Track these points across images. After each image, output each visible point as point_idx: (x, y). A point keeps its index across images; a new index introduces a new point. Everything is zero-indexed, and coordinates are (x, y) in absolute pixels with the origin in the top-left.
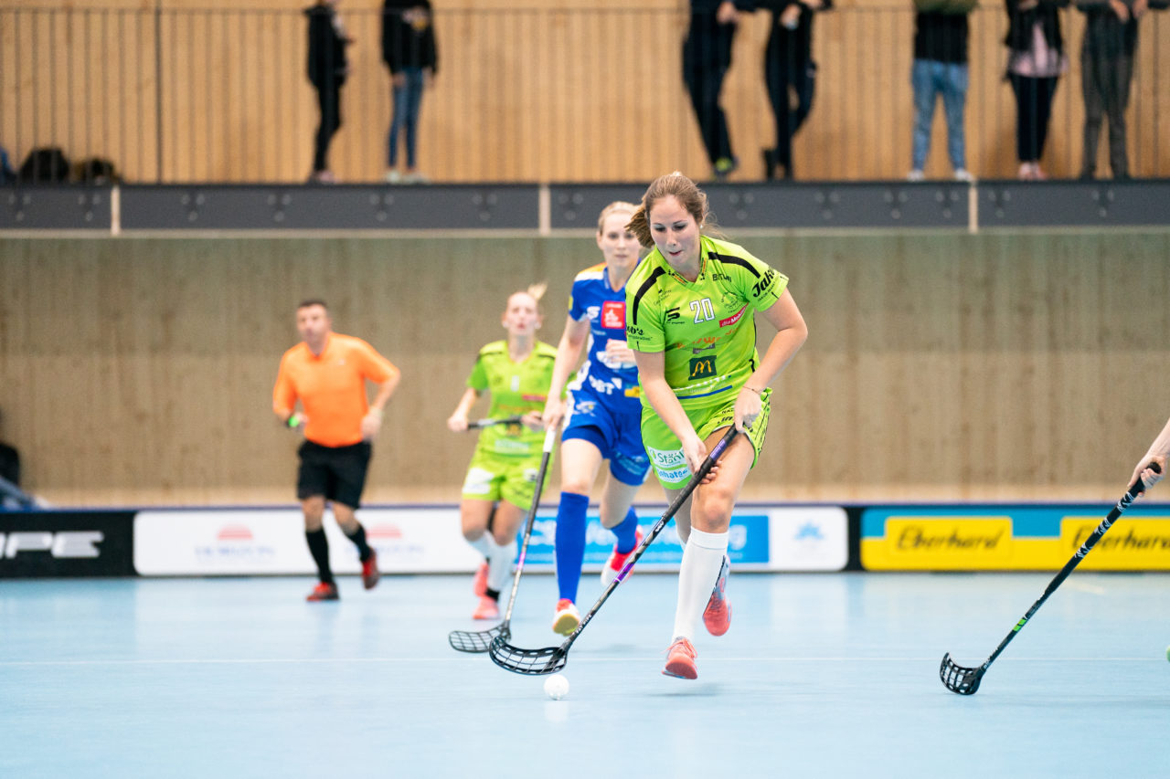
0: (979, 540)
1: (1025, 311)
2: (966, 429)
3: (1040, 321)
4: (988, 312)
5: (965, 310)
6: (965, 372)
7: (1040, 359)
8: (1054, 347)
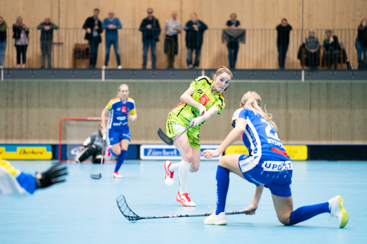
1: (21, 99)
2: (7, 126)
3: (24, 101)
4: (13, 99)
5: (7, 98)
6: (7, 113)
7: (25, 110)
8: (28, 107)
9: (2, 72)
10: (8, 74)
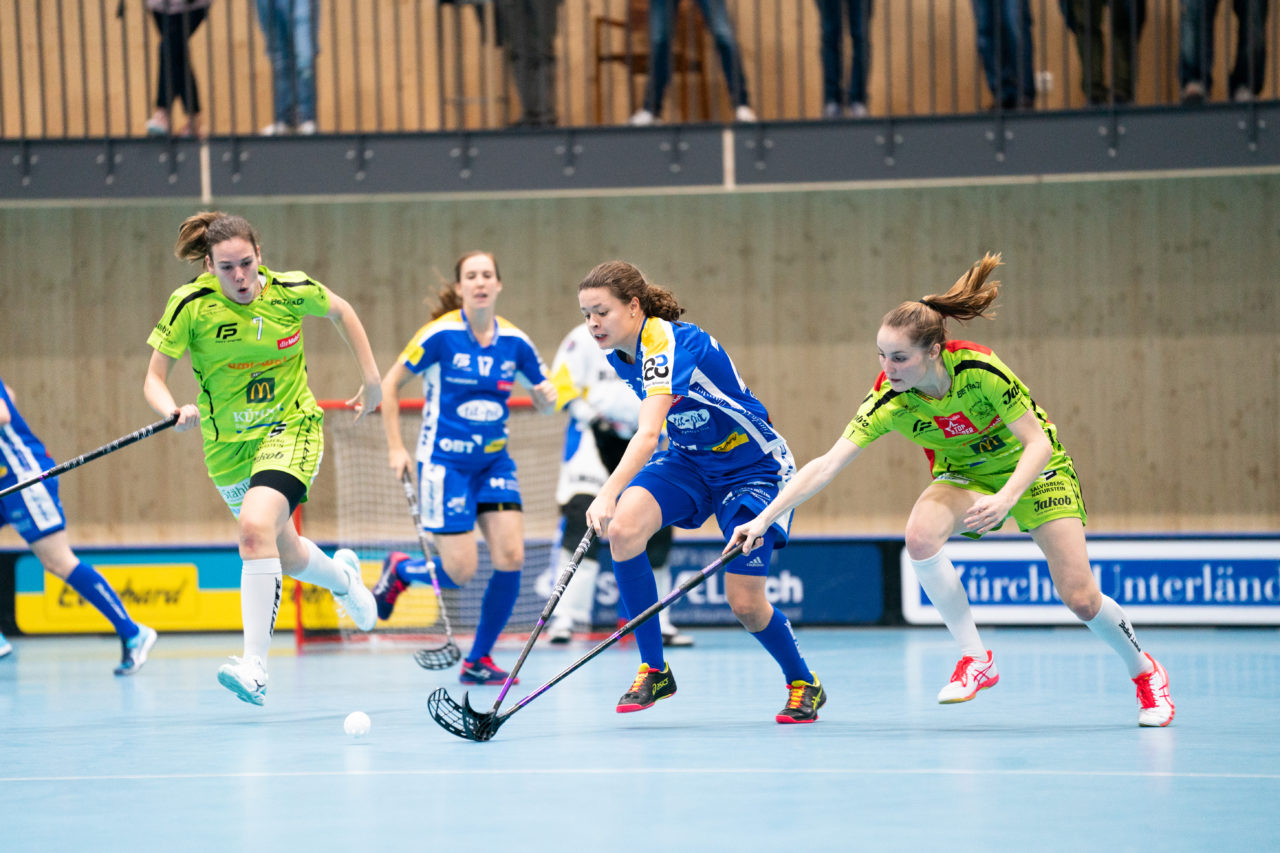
0: (159, 592)
9: (205, 154)
10: (236, 165)
